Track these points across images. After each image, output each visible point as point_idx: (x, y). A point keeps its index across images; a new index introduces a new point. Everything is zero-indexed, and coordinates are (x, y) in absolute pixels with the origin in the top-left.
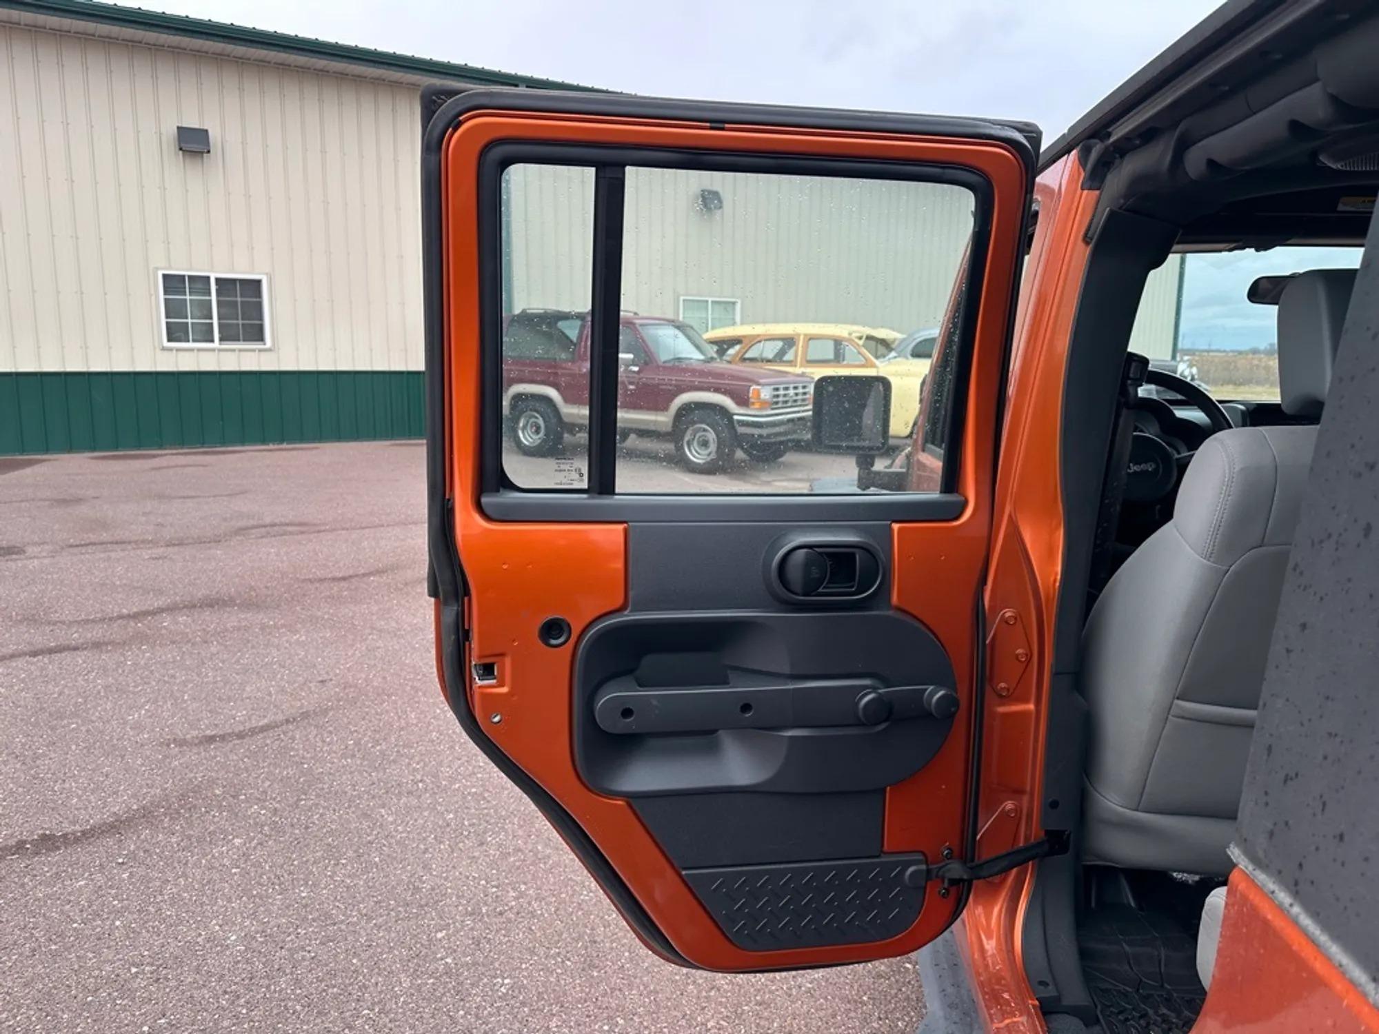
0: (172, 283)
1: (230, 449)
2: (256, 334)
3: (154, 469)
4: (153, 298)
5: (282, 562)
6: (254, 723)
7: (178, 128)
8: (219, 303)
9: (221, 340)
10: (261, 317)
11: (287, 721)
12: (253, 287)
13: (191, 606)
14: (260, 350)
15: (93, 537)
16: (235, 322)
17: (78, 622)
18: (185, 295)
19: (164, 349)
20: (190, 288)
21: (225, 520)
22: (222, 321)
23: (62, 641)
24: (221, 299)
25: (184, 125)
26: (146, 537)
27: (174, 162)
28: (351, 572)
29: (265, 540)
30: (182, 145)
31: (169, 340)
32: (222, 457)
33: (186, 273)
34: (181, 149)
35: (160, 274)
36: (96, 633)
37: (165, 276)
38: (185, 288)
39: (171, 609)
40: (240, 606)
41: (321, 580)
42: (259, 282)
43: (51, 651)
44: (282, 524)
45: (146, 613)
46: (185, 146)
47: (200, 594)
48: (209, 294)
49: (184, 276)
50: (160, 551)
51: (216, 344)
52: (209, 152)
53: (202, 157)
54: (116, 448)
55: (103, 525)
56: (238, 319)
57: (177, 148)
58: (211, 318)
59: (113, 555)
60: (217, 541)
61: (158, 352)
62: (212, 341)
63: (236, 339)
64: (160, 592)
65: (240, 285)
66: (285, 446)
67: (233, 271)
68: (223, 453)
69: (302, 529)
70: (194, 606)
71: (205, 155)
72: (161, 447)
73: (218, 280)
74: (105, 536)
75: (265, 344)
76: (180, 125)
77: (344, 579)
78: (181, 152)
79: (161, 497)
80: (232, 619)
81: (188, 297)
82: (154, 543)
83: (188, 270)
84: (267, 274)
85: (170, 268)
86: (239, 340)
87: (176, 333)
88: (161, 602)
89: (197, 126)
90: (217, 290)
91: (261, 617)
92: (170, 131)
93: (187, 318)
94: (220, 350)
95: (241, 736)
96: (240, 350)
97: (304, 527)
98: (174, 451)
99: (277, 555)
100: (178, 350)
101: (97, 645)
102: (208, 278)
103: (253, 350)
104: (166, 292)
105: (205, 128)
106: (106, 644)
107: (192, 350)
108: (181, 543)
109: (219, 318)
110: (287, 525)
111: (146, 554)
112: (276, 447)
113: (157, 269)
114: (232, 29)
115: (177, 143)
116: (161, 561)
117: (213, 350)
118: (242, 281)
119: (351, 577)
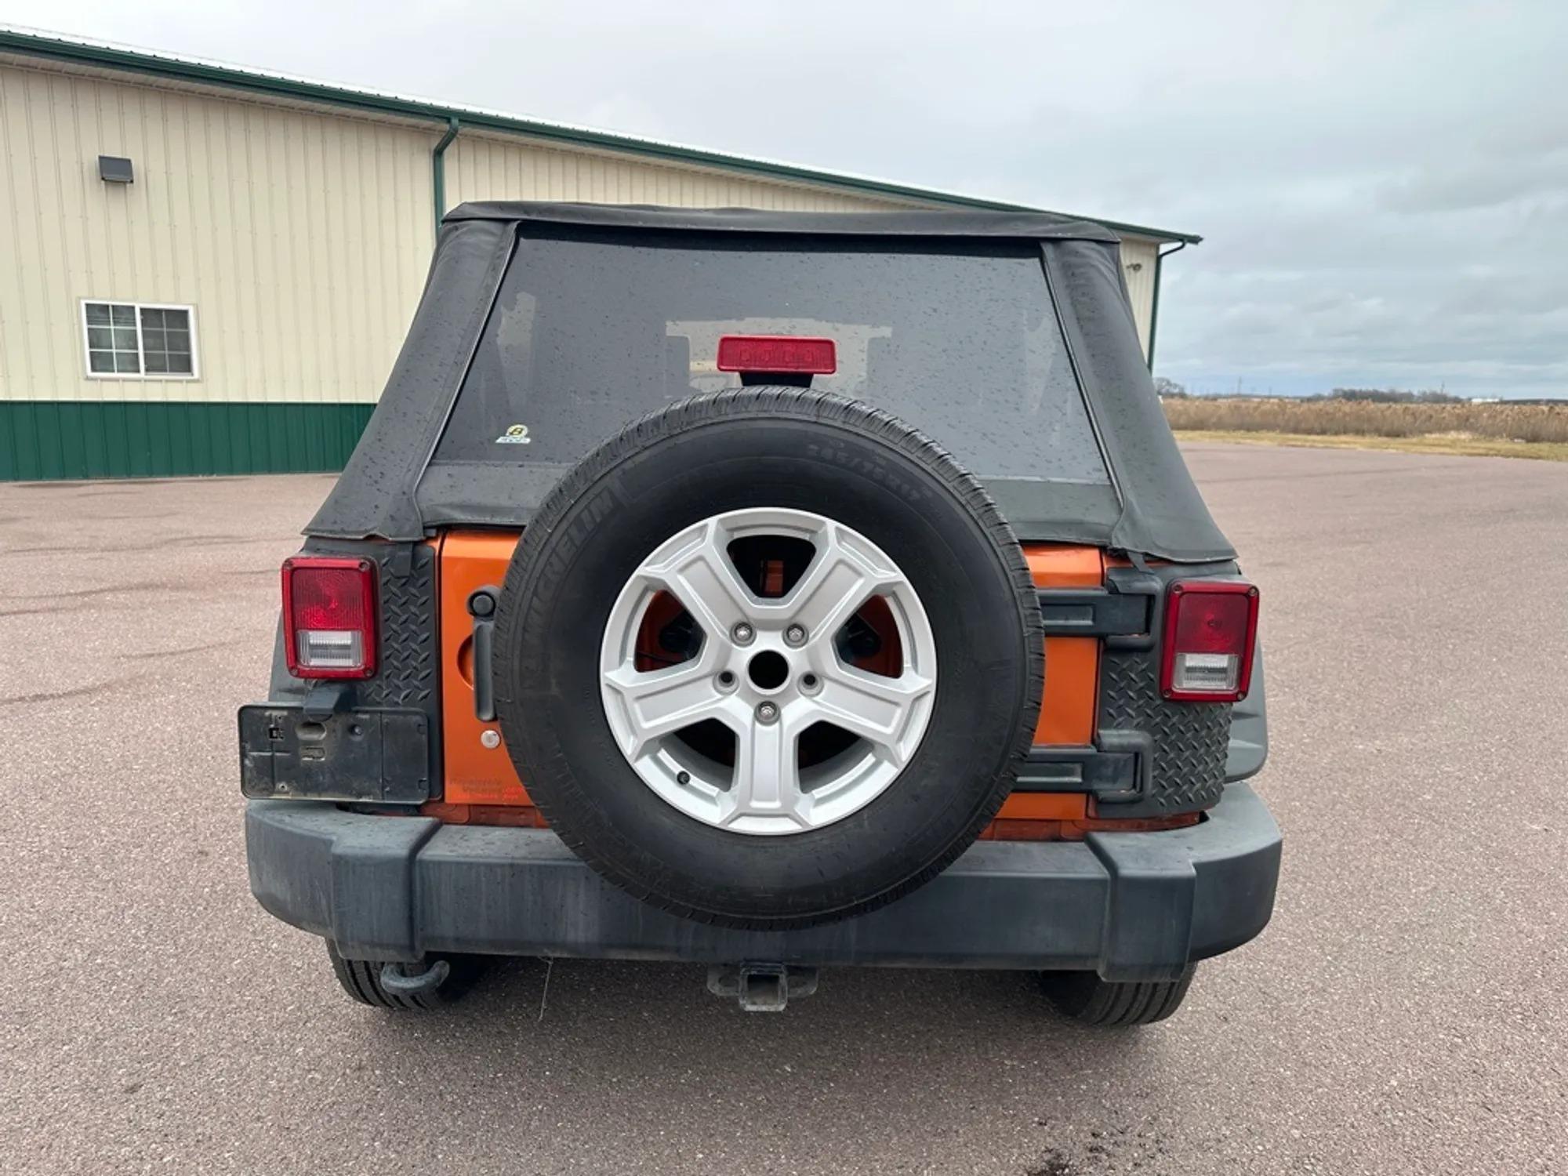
0: (97, 313)
1: (158, 479)
2: (185, 365)
3: (80, 496)
4: (76, 327)
5: (208, 561)
6: (183, 647)
7: (101, 158)
8: (144, 333)
9: (147, 370)
10: (188, 348)
11: (208, 647)
12: (181, 317)
13: (129, 588)
14: (188, 381)
15: (32, 546)
16: (162, 352)
17: (35, 598)
18: (109, 324)
19: (88, 379)
20: (114, 318)
21: (155, 534)
22: (148, 352)
23: (22, 607)
24: (145, 329)
25: (106, 155)
26: (83, 545)
27: (96, 192)
28: (268, 568)
29: (193, 548)
30: (104, 175)
31: (94, 369)
32: (150, 486)
33: (111, 303)
34: (103, 179)
35: (83, 303)
36: (51, 603)
37: (88, 305)
38: (109, 318)
39: (110, 590)
40: (171, 589)
41: (241, 573)
42: (185, 313)
43: (15, 613)
44: (207, 537)
45: (91, 592)
46: (108, 177)
47: (136, 581)
48: (134, 324)
49: (107, 306)
50: (97, 555)
51: (142, 374)
52: (132, 182)
53: (125, 188)
54: (40, 478)
55: (42, 538)
56: (164, 350)
57: (100, 178)
58: (137, 348)
59: (54, 557)
60: (149, 547)
61: (82, 381)
62: (138, 371)
63: (162, 369)
64: (101, 580)
65: (167, 316)
66: (214, 477)
67: (158, 301)
68: (152, 482)
69: (228, 540)
70: (132, 589)
71: (128, 185)
72: (86, 477)
73: (143, 310)
74: (43, 545)
75: (192, 375)
76: (102, 154)
77: (262, 572)
78: (103, 182)
79: (91, 517)
80: (164, 596)
81: (112, 327)
82: (91, 549)
83: (111, 299)
84: (194, 305)
85: (93, 298)
86: (165, 371)
87: (100, 362)
88: (104, 586)
89: (119, 156)
90: (142, 320)
91: (190, 595)
92: (91, 159)
93: (111, 348)
94: (146, 381)
95: (172, 654)
96: (167, 381)
97: (228, 539)
98: (101, 481)
99: (204, 556)
100: (103, 380)
101: (54, 610)
102: (133, 308)
103: (181, 381)
104: (89, 322)
105: (127, 157)
106: (61, 609)
107: (117, 380)
108: (115, 549)
109: (145, 348)
110: (214, 537)
111: (84, 557)
112: (205, 478)
113: (80, 298)
114: (154, 61)
115: (99, 173)
116: (98, 561)
117: (138, 380)
118: (168, 312)
119: (267, 571)
